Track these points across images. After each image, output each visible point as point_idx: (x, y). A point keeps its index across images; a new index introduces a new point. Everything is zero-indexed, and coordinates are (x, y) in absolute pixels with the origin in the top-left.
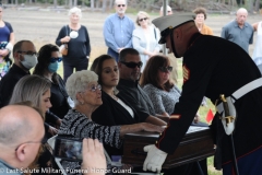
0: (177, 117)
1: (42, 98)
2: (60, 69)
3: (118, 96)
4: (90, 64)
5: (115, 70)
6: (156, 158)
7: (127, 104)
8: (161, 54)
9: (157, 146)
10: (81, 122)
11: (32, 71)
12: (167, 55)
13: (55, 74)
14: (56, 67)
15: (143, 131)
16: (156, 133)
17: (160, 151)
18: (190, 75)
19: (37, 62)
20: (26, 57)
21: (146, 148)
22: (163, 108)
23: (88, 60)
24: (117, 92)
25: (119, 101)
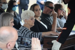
0: (65, 29)
1: (10, 22)
2: (17, 10)
3: (41, 20)
4: (29, 7)
5: (40, 10)
6: (57, 46)
7: (44, 24)
8: (58, 3)
9: (57, 40)
10: (26, 31)
11: (5, 11)
12: (61, 4)
13: (15, 12)
14: (15, 9)
15: (51, 35)
16: (57, 35)
17: (58, 43)
18: (71, 11)
19: (8, 7)
20: (3, 5)
21: (53, 42)
22: (59, 25)
23: (28, 6)
24: (40, 19)
25: (41, 23)
